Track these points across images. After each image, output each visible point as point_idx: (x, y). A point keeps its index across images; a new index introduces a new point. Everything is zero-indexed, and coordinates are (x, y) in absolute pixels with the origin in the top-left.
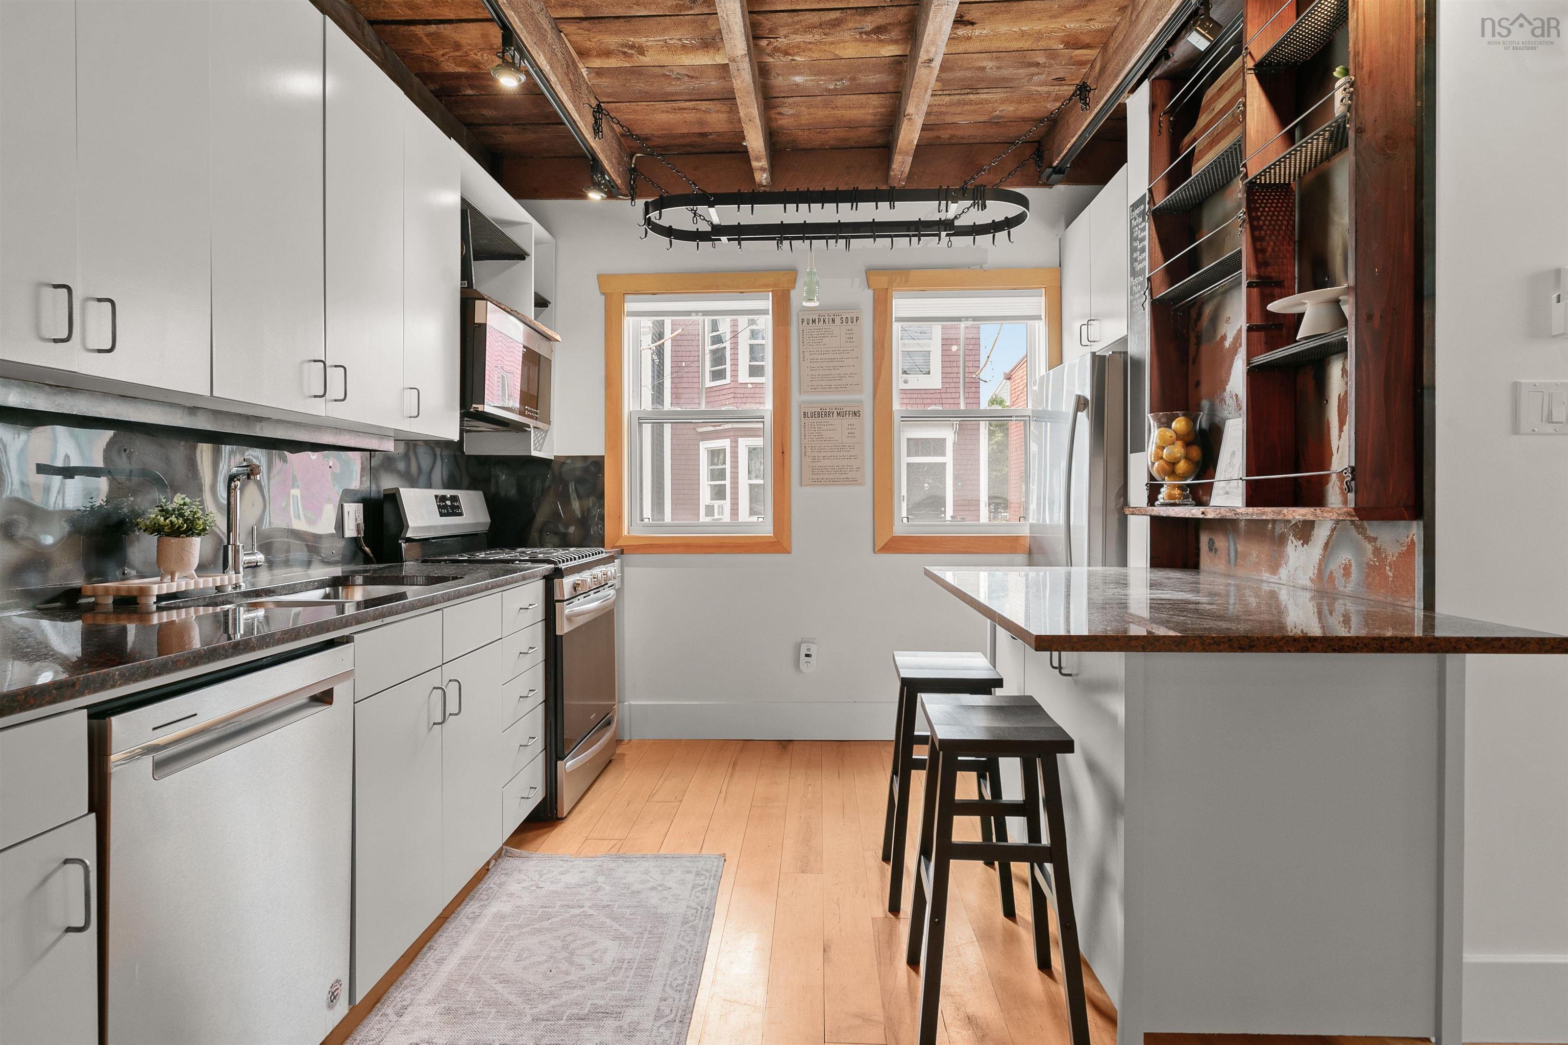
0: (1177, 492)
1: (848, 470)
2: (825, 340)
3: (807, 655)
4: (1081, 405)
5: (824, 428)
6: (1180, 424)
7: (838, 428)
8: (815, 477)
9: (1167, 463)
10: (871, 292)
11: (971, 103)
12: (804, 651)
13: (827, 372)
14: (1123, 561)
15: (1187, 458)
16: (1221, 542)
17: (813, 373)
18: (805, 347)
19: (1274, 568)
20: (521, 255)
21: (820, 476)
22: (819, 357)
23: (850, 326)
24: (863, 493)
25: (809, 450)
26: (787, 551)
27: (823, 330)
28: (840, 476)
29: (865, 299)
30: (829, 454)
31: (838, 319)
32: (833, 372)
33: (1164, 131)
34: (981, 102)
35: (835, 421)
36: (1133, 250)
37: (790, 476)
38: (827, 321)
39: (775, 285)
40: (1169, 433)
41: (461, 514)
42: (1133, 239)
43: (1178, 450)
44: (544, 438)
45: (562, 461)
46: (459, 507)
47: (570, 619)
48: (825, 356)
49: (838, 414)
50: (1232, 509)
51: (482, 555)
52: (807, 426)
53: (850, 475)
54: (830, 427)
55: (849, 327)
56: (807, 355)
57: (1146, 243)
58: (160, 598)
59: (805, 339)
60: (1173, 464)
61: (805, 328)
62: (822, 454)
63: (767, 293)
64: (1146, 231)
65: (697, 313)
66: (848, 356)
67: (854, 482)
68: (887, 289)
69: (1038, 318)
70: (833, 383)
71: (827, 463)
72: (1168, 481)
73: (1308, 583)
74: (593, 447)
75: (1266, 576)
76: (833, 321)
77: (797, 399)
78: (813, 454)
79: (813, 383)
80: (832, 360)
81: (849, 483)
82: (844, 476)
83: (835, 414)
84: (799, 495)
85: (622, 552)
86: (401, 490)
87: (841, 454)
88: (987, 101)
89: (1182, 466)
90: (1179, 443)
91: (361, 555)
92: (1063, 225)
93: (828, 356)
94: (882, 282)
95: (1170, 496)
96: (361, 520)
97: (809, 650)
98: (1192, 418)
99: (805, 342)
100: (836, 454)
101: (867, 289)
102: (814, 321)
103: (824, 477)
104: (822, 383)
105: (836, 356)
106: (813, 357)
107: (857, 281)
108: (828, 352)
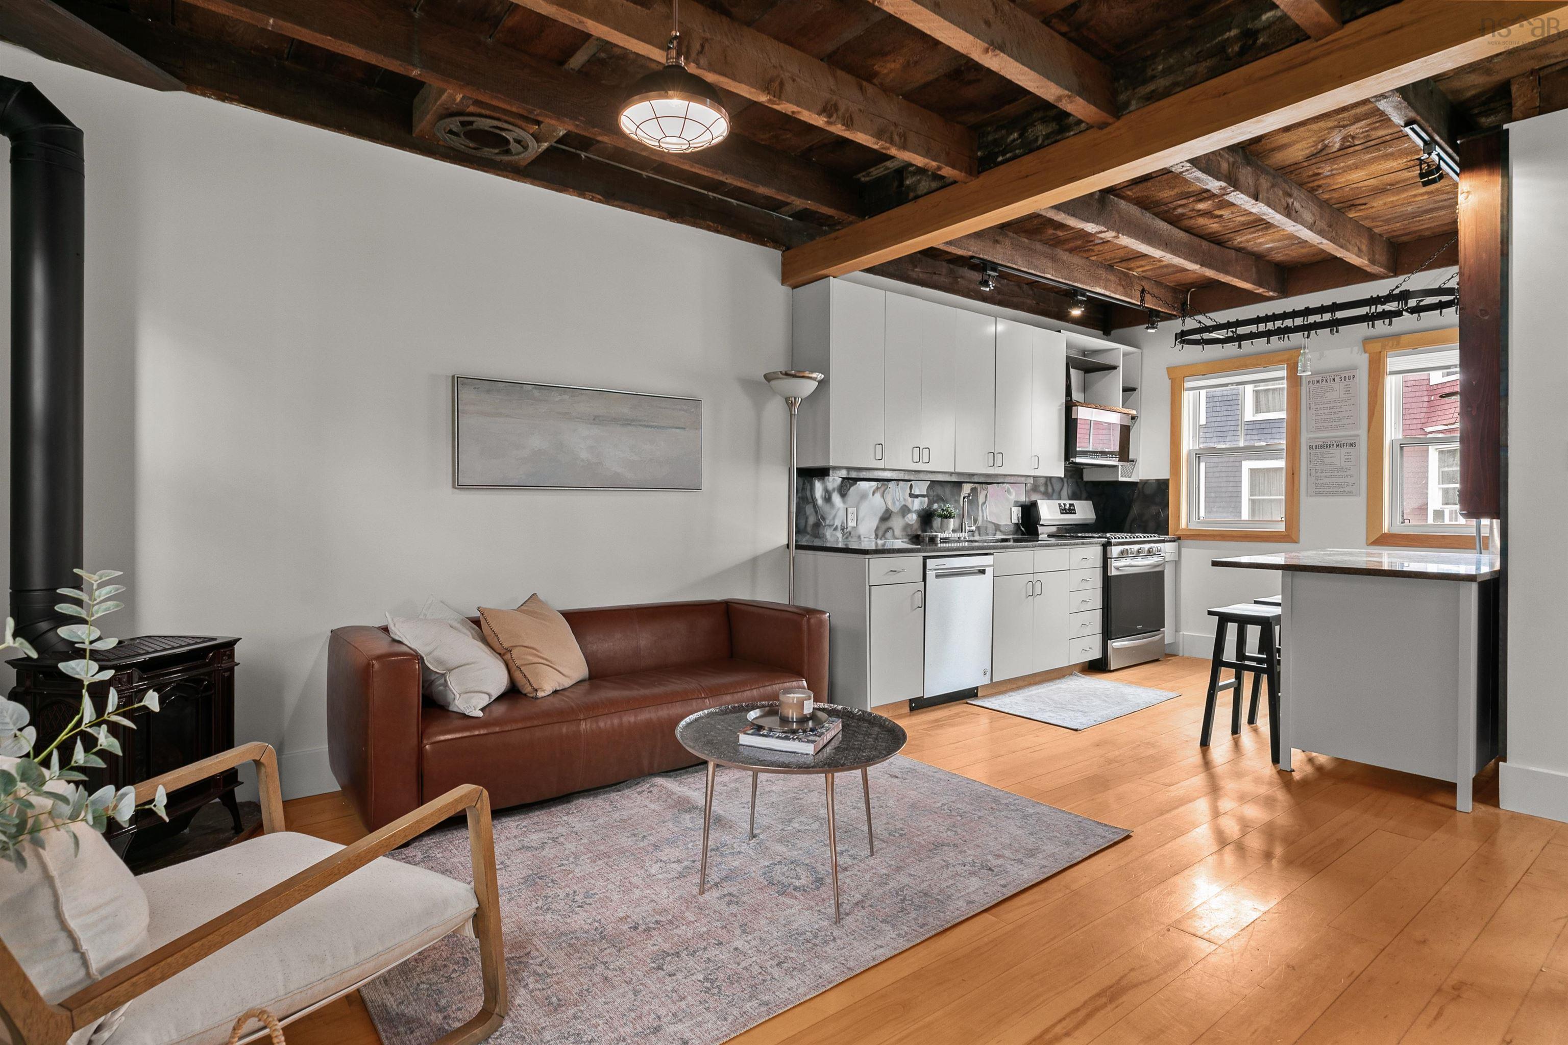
1: (1345, 485)
2: (1327, 394)
5: (1325, 456)
7: (1337, 456)
8: (1317, 490)
10: (1367, 355)
13: (1329, 417)
17: (1317, 418)
18: (1312, 400)
20: (1114, 368)
21: (1323, 490)
22: (1322, 406)
23: (1347, 382)
24: (1359, 503)
25: (1313, 471)
26: (1296, 541)
27: (1326, 388)
28: (1338, 490)
29: (1362, 360)
30: (1329, 474)
31: (1337, 379)
32: (1333, 416)
35: (1335, 451)
37: (1298, 489)
38: (1329, 380)
39: (1288, 360)
41: (1075, 513)
44: (1133, 469)
45: (1145, 483)
46: (1074, 510)
47: (1117, 569)
48: (1327, 406)
49: (1337, 446)
51: (1080, 535)
52: (1313, 455)
53: (1347, 489)
54: (1331, 455)
56: (1313, 406)
58: (941, 539)
59: (1312, 395)
61: (1311, 387)
62: (1324, 474)
63: (1281, 368)
65: (1232, 384)
66: (1347, 403)
67: (1350, 493)
68: (1382, 352)
70: (1333, 424)
71: (1327, 480)
74: (1163, 473)
76: (1334, 380)
77: (1305, 438)
78: (1318, 475)
79: (1318, 425)
80: (1333, 408)
81: (1345, 495)
82: (1342, 490)
83: (1335, 446)
84: (1307, 503)
85: (1179, 538)
86: (1038, 501)
87: (1339, 474)
91: (1020, 532)
93: (1330, 405)
94: (1377, 347)
96: (1020, 515)
99: (1312, 397)
100: (1335, 474)
101: (1363, 354)
102: (1318, 382)
103: (1326, 490)
104: (1324, 424)
105: (1335, 405)
106: (1317, 406)
107: (1356, 349)
108: (1329, 402)
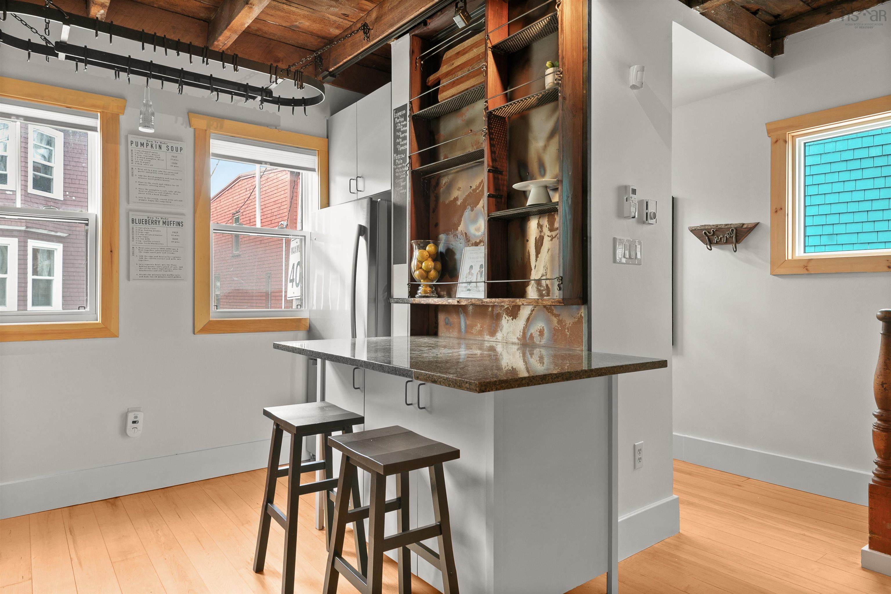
0: (428, 289)
1: (173, 268)
2: (152, 162)
3: (134, 422)
4: (362, 230)
5: (150, 233)
6: (430, 248)
7: (163, 235)
8: (141, 273)
9: (425, 271)
10: (191, 130)
11: (282, 10)
12: (131, 418)
13: (155, 188)
14: (388, 332)
15: (435, 268)
16: (453, 319)
17: (142, 187)
18: (134, 164)
19: (493, 333)
21: (147, 273)
22: (147, 174)
23: (174, 153)
24: (185, 287)
25: (136, 251)
26: (115, 335)
27: (151, 153)
28: (165, 273)
29: (188, 133)
30: (156, 255)
31: (164, 147)
32: (159, 188)
33: (418, 68)
34: (289, 12)
35: (162, 228)
36: (396, 137)
37: (118, 272)
38: (154, 146)
39: (104, 107)
40: (425, 253)
42: (396, 130)
43: (429, 264)
48: (153, 175)
49: (164, 223)
50: (479, 300)
52: (135, 231)
53: (174, 273)
54: (155, 233)
55: (175, 155)
56: (136, 172)
57: (408, 134)
59: (134, 158)
60: (427, 272)
61: (134, 149)
62: (148, 255)
63: (96, 113)
64: (407, 127)
66: (172, 177)
67: (177, 278)
68: (206, 130)
69: (313, 170)
70: (159, 197)
71: (154, 262)
72: (422, 282)
73: (516, 341)
75: (487, 337)
76: (160, 147)
77: (123, 207)
78: (142, 254)
79: (140, 195)
80: (158, 179)
81: (173, 278)
82: (168, 273)
83: (161, 223)
84: (126, 287)
87: (166, 255)
88: (294, 13)
89: (433, 273)
90: (430, 259)
92: (329, 112)
93: (155, 175)
94: (201, 123)
95: (425, 292)
97: (136, 417)
98: (436, 244)
99: (134, 160)
100: (161, 255)
101: (188, 127)
102: (142, 145)
103: (151, 273)
104: (149, 196)
105: (162, 176)
106: (142, 174)
107: (180, 119)
108: (155, 172)
